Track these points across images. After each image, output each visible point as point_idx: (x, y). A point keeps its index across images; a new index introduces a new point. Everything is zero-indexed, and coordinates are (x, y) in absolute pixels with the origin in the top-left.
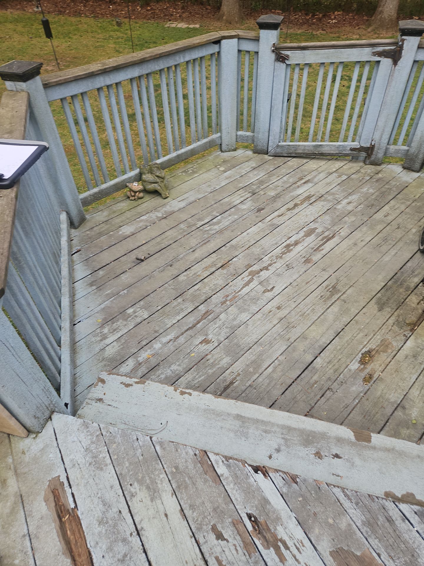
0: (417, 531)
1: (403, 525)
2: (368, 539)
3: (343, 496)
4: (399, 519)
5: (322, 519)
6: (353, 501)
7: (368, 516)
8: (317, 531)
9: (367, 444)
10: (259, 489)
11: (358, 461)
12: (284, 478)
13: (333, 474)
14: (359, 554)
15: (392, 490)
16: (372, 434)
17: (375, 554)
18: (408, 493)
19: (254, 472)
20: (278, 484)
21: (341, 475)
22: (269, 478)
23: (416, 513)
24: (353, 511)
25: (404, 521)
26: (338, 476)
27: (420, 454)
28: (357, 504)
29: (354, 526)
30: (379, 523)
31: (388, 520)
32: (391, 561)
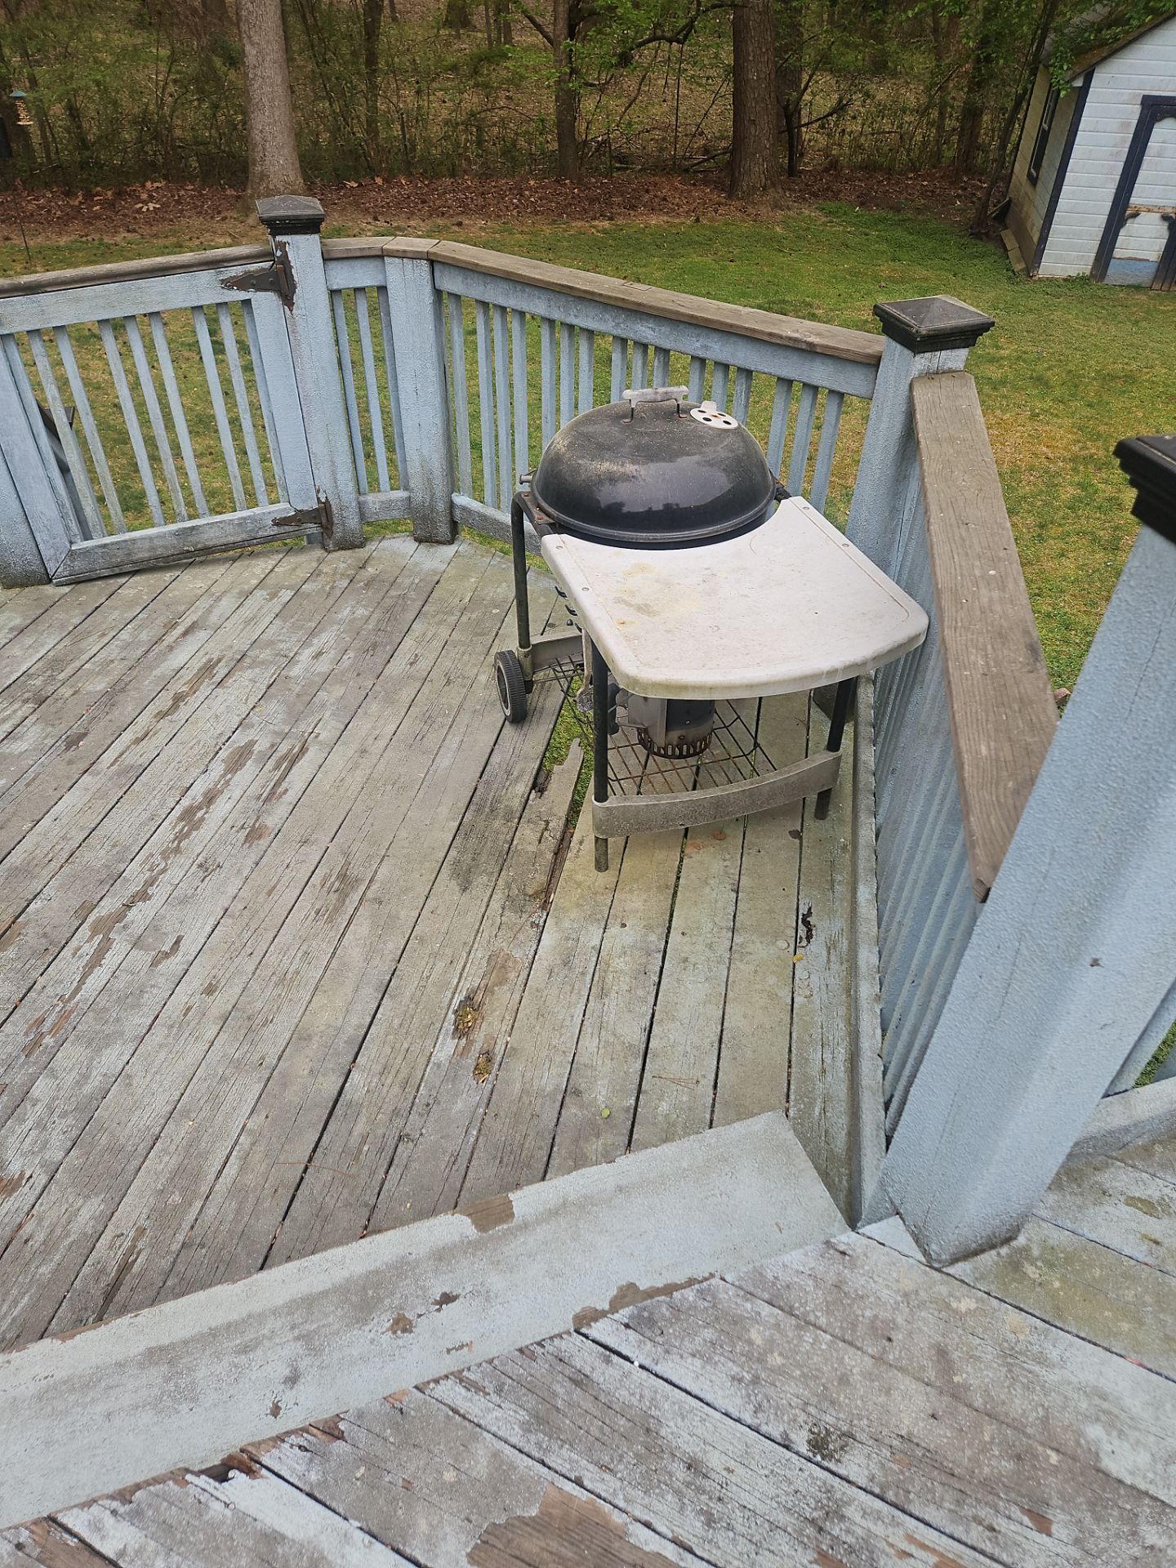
0: (642, 1367)
1: (610, 1370)
2: (547, 1461)
3: (463, 1391)
4: (598, 1363)
5: (427, 1485)
6: (490, 1389)
7: (531, 1402)
8: (423, 1526)
9: (505, 1226)
10: (243, 1519)
11: (496, 1282)
12: (305, 1444)
13: (449, 1351)
14: (534, 1512)
15: (587, 1304)
16: (511, 1196)
17: (569, 1487)
18: (621, 1289)
19: (217, 1484)
20: (293, 1471)
21: (466, 1339)
22: (264, 1472)
23: (627, 1326)
24: (495, 1414)
25: (608, 1361)
26: (461, 1347)
27: (620, 1183)
28: (499, 1390)
29: (508, 1450)
30: (560, 1404)
31: (577, 1383)
32: (607, 1476)
